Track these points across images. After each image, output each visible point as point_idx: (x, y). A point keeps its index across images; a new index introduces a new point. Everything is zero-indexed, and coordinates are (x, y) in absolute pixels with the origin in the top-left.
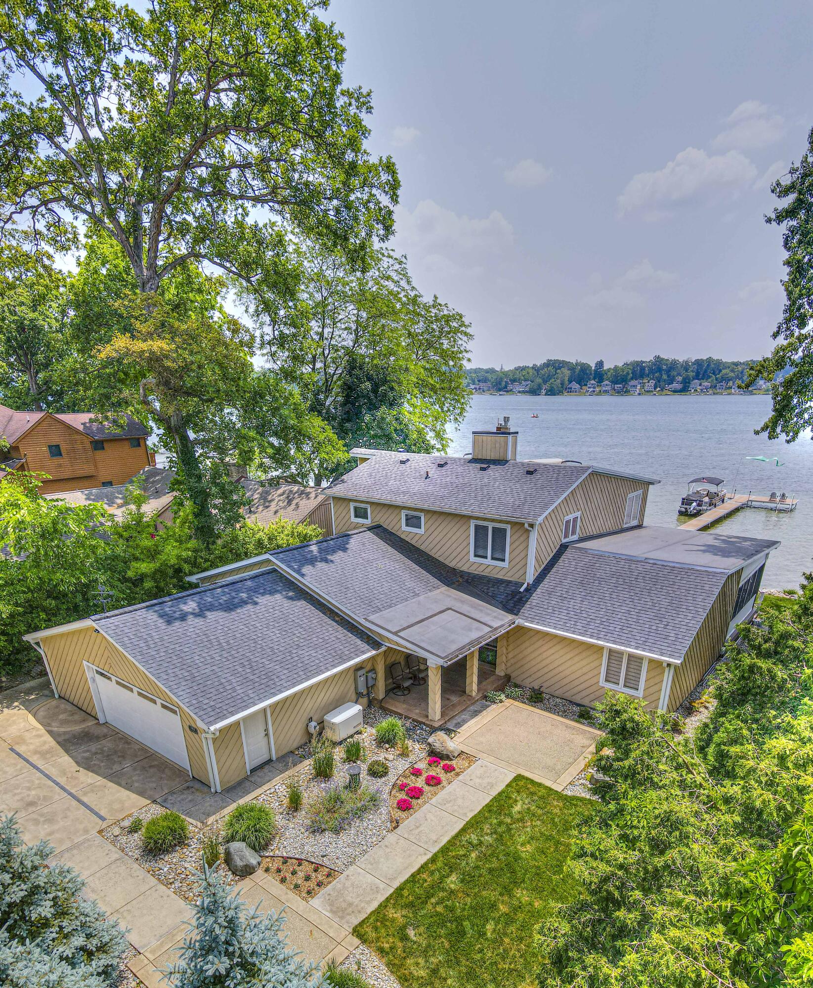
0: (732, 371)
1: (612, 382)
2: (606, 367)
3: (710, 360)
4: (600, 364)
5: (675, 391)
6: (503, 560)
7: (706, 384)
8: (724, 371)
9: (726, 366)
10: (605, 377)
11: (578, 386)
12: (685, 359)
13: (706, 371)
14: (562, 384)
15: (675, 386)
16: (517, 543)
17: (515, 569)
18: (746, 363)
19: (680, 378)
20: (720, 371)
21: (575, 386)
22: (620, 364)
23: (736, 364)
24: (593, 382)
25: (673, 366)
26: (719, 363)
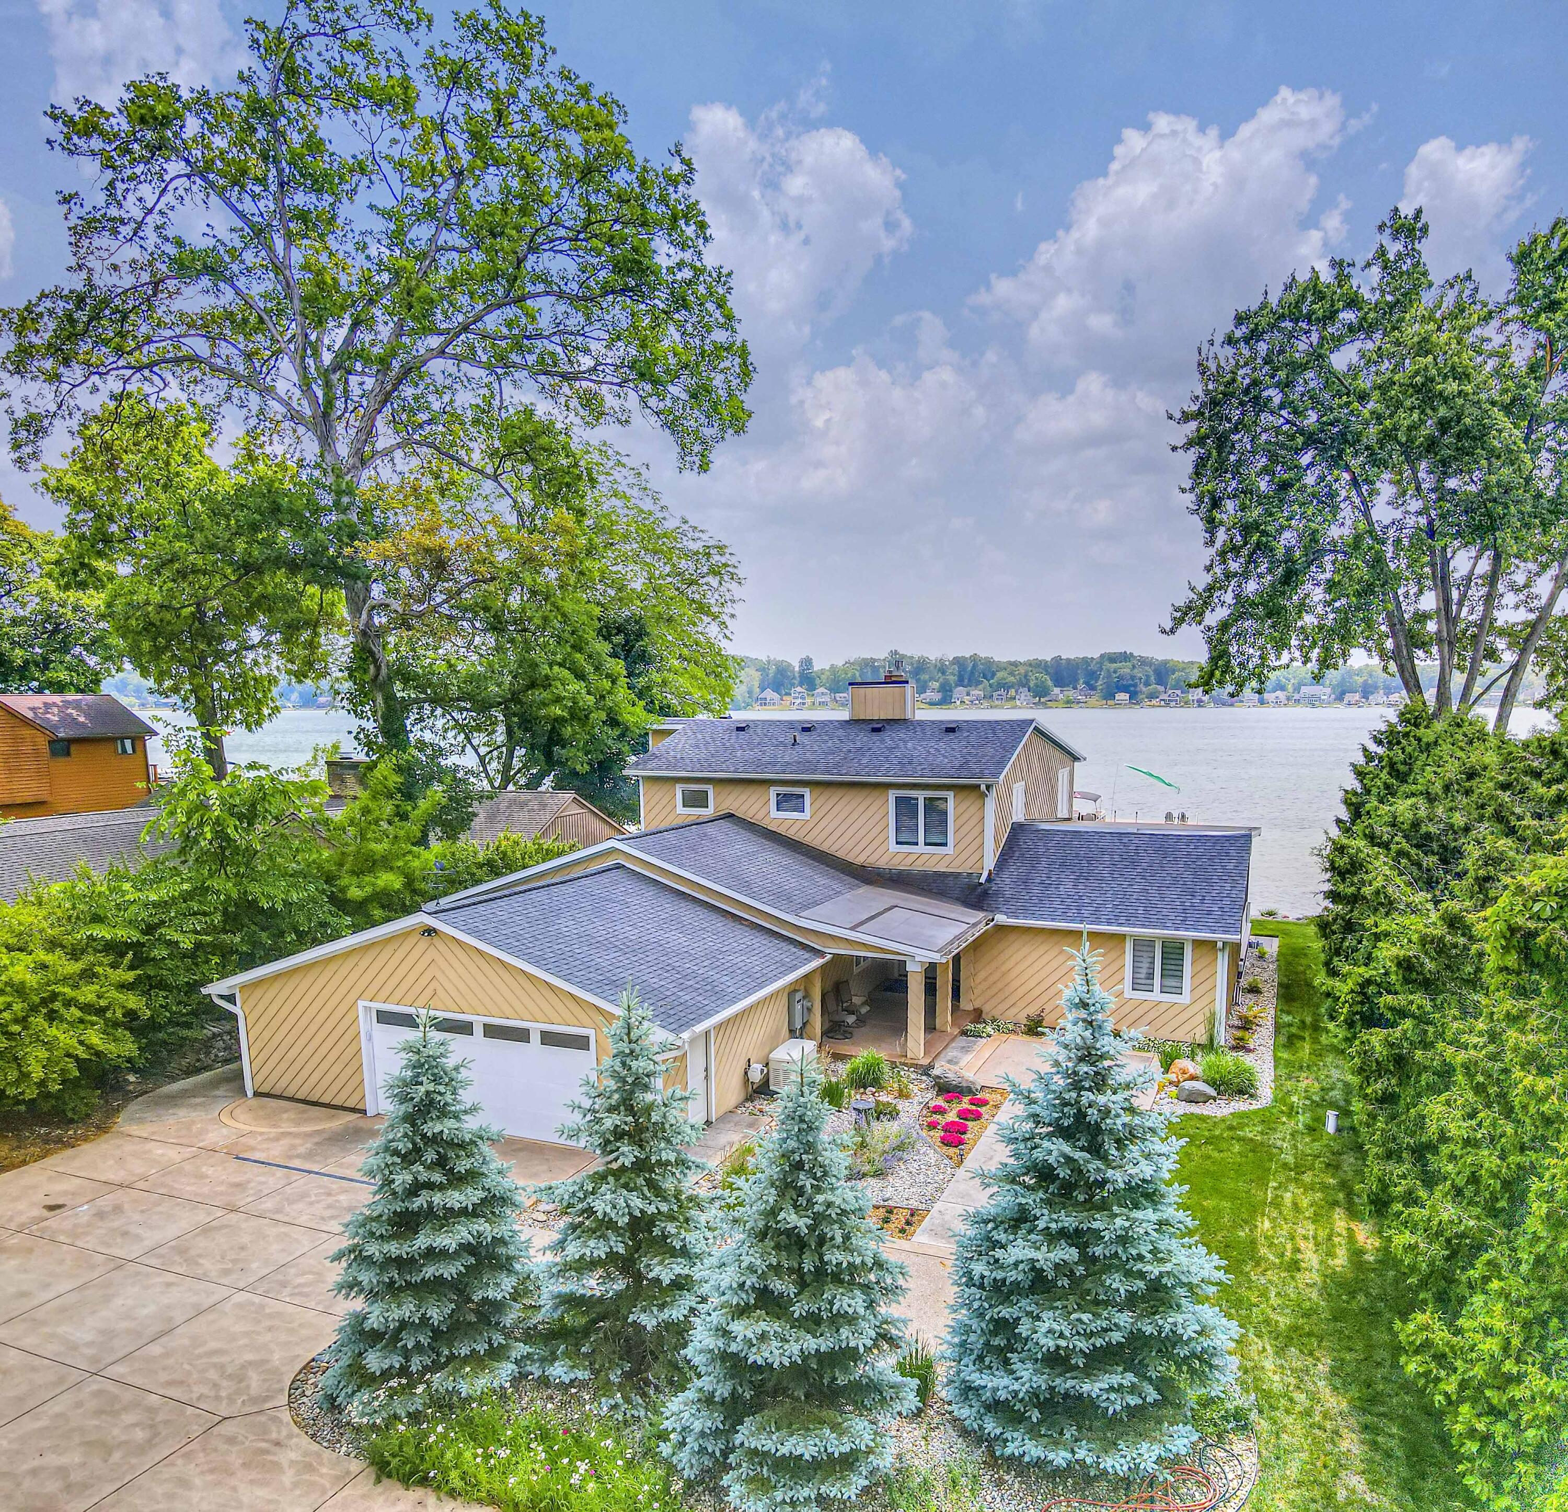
0: (1012, 674)
1: (830, 690)
2: (817, 667)
3: (974, 658)
4: (807, 662)
5: (932, 704)
6: (945, 845)
7: (976, 692)
8: (1000, 675)
9: (1001, 667)
10: (818, 681)
11: (776, 696)
12: (939, 656)
13: (972, 673)
14: (750, 692)
15: (930, 695)
16: (966, 816)
17: (963, 856)
18: (1029, 664)
19: (936, 685)
20: (994, 674)
21: (769, 694)
22: (840, 663)
23: (1015, 664)
24: (799, 689)
25: (921, 667)
26: (989, 662)
